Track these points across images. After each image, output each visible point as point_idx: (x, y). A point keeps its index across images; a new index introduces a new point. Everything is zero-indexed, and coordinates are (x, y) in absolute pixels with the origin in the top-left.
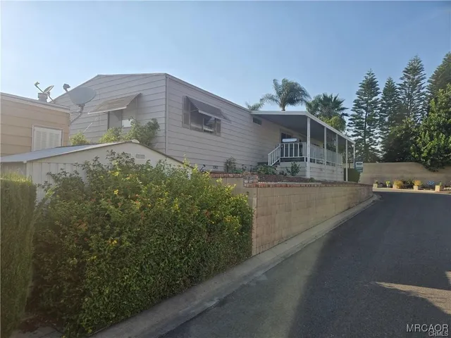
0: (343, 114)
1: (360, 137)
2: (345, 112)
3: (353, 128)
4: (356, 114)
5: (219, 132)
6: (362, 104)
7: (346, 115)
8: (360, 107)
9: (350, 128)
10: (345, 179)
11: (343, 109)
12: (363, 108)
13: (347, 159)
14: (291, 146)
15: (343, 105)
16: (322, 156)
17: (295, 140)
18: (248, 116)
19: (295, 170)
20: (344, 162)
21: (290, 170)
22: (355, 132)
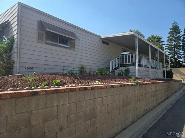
0: (163, 44)
1: (172, 55)
2: (163, 43)
3: (168, 51)
4: (169, 43)
5: (74, 48)
6: (172, 38)
7: (164, 45)
8: (171, 40)
9: (166, 51)
10: (164, 77)
11: (162, 42)
12: (172, 40)
13: (165, 66)
14: (126, 56)
15: (162, 40)
16: (148, 63)
17: (128, 53)
18: (99, 39)
19: (127, 72)
20: (163, 67)
21: (124, 72)
22: (169, 52)
